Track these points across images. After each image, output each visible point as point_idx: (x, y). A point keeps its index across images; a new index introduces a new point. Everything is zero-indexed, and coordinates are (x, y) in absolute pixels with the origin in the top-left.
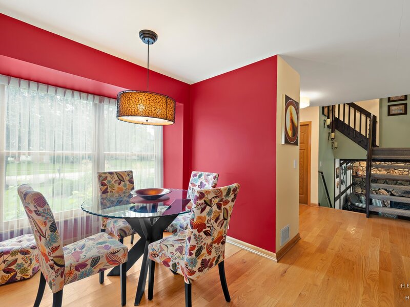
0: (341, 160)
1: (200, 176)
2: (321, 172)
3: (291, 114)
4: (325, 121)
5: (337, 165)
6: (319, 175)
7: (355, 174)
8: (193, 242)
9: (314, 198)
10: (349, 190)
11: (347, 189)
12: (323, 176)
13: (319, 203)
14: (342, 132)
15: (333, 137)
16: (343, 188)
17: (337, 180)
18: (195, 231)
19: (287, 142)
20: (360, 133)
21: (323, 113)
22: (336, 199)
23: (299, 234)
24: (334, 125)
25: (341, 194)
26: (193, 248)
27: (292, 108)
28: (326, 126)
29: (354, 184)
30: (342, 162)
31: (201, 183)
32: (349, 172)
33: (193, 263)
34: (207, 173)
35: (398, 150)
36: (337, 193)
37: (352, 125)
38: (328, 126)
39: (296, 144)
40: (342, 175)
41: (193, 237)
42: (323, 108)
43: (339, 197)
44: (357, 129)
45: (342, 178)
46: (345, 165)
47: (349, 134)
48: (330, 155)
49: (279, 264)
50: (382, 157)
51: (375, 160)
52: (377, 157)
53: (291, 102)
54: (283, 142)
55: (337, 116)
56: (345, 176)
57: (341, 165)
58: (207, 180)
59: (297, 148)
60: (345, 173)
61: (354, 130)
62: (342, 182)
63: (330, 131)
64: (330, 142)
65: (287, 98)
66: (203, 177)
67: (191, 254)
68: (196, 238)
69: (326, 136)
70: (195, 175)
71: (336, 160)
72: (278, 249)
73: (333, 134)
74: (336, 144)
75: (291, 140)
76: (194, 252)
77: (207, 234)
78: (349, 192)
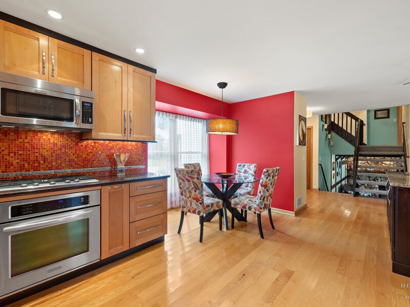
0: (336, 156)
1: (244, 166)
2: (320, 165)
3: (302, 126)
4: (323, 125)
5: (333, 160)
6: (319, 167)
7: (349, 168)
8: (262, 193)
9: (316, 184)
10: (344, 181)
11: (342, 180)
12: (322, 168)
13: (319, 189)
14: (337, 133)
15: (329, 138)
16: (338, 179)
17: (333, 172)
18: (263, 188)
19: (300, 144)
20: (351, 134)
21: (322, 120)
22: (332, 187)
23: (306, 204)
24: (330, 128)
25: (337, 184)
26: (262, 196)
27: (302, 122)
28: (324, 130)
29: (348, 177)
30: (337, 157)
31: (245, 170)
32: (344, 167)
33: (262, 204)
34: (249, 164)
35: (378, 147)
36: (333, 183)
37: (344, 128)
38: (326, 129)
39: (305, 145)
40: (337, 168)
41: (262, 191)
42: (322, 116)
43: (335, 186)
44: (349, 131)
45: (337, 171)
46: (340, 160)
47: (342, 135)
48: (327, 151)
49: (297, 217)
50: (366, 153)
51: (361, 155)
52: (363, 153)
53: (302, 119)
54: (298, 144)
55: (332, 120)
56: (340, 169)
57: (336, 159)
58: (249, 169)
59: (305, 147)
60: (340, 167)
61: (346, 131)
62: (337, 174)
63: (328, 133)
64: (327, 141)
65: (300, 116)
66: (246, 166)
67: (261, 199)
68: (264, 192)
69: (324, 136)
70: (240, 166)
71: (332, 155)
72: (295, 210)
73: (329, 136)
74: (332, 143)
75: (302, 143)
76: (262, 198)
77: (267, 190)
78: (343, 183)
